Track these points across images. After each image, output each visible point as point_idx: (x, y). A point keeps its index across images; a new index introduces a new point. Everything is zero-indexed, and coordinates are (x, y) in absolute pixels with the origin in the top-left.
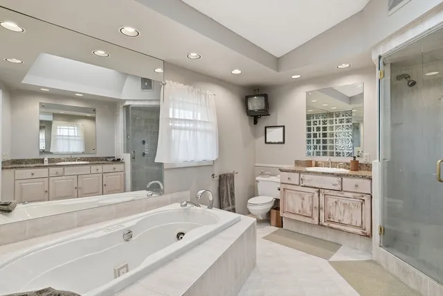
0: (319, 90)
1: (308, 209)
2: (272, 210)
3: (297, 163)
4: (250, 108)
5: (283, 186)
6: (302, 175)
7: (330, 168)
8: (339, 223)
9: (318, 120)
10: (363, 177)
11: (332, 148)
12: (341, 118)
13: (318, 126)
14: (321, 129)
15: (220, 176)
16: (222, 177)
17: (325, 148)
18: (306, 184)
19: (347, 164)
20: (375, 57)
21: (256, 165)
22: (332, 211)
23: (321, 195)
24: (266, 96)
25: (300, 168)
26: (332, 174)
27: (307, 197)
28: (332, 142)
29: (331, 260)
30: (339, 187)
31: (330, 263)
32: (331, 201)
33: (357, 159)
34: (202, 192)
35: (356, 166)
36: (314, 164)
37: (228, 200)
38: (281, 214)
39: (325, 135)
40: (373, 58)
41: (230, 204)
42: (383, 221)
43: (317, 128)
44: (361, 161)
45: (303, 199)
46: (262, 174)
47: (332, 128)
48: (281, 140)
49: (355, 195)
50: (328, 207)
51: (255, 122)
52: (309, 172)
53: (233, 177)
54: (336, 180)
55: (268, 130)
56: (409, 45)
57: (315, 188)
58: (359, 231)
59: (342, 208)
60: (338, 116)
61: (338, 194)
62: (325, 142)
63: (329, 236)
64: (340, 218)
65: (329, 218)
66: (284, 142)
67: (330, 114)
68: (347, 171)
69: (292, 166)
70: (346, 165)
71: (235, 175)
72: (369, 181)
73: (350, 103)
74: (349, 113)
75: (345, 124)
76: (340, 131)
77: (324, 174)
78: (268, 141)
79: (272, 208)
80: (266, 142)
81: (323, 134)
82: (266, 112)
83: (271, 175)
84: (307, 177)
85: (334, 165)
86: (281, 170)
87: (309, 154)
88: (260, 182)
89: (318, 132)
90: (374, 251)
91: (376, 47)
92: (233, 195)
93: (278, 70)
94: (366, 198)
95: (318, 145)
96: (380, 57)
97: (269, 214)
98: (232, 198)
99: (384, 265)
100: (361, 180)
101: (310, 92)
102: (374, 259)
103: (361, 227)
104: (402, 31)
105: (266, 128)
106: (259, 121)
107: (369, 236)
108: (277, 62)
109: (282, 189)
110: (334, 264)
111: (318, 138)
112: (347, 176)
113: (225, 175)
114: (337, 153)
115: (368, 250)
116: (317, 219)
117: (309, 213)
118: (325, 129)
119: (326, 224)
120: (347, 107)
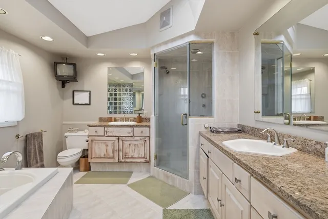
0: (116, 68)
1: (111, 152)
2: (81, 159)
3: (101, 119)
4: (59, 73)
5: (91, 138)
6: (106, 128)
7: (125, 122)
8: (132, 158)
9: (111, 88)
10: (146, 126)
11: (120, 108)
12: (126, 88)
13: (111, 92)
14: (113, 95)
15: (26, 136)
16: (29, 136)
17: (115, 108)
18: (110, 134)
19: (135, 118)
20: (152, 53)
21: (64, 123)
22: (127, 151)
23: (120, 141)
24: (74, 65)
25: (103, 123)
26: (127, 126)
27: (110, 144)
28: (120, 104)
29: (128, 184)
30: (131, 134)
31: (128, 185)
32: (127, 144)
33: (141, 115)
34: (8, 154)
35: (140, 119)
36: (113, 120)
37: (36, 158)
38: (89, 161)
39: (115, 99)
40: (151, 54)
41: (39, 161)
42: (156, 152)
43: (110, 94)
44: (143, 116)
45: (107, 146)
46: (71, 130)
47: (120, 95)
48: (88, 102)
49: (141, 138)
50: (125, 149)
51: (63, 86)
52: (111, 126)
53: (42, 135)
54: (130, 129)
55: (75, 93)
56: (169, 51)
57: (116, 136)
58: (143, 160)
59: (134, 148)
60: (124, 87)
61: (131, 139)
62: (115, 104)
63: (125, 169)
64: (132, 155)
65: (125, 156)
66: (90, 104)
67: (119, 85)
68: (135, 123)
69: (97, 122)
70: (134, 120)
71: (43, 133)
72: (149, 128)
73: (132, 79)
74: (131, 85)
75: (128, 92)
76: (125, 96)
77: (122, 126)
78: (75, 102)
79: (81, 157)
80: (73, 104)
81: (114, 98)
82: (74, 78)
83: (78, 131)
84: (110, 129)
85: (127, 119)
86: (89, 126)
87: (111, 113)
88: (68, 137)
89: (111, 97)
90: (151, 171)
91: (153, 47)
92: (41, 152)
93: (87, 47)
94: (147, 139)
95: (111, 106)
96: (155, 54)
97: (78, 162)
98: (40, 155)
99: (156, 177)
100: (144, 128)
101: (111, 68)
102: (151, 175)
103: (144, 158)
104: (166, 43)
105: (73, 91)
106: (67, 85)
107: (149, 162)
108: (87, 40)
109: (90, 141)
110: (130, 186)
111: (111, 101)
112: (136, 126)
113: (32, 134)
114: (123, 111)
115: (148, 171)
116: (117, 159)
117: (111, 155)
118: (115, 95)
119: (123, 161)
120: (130, 81)
